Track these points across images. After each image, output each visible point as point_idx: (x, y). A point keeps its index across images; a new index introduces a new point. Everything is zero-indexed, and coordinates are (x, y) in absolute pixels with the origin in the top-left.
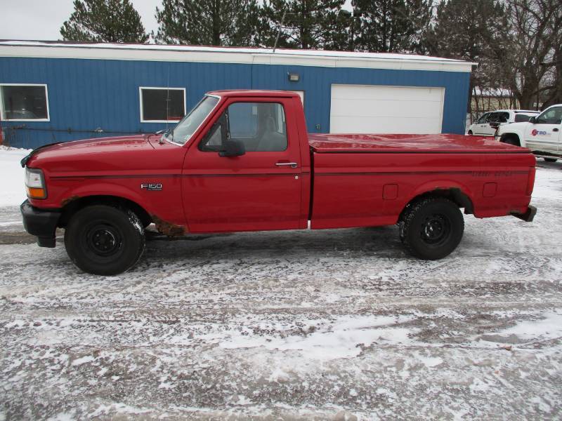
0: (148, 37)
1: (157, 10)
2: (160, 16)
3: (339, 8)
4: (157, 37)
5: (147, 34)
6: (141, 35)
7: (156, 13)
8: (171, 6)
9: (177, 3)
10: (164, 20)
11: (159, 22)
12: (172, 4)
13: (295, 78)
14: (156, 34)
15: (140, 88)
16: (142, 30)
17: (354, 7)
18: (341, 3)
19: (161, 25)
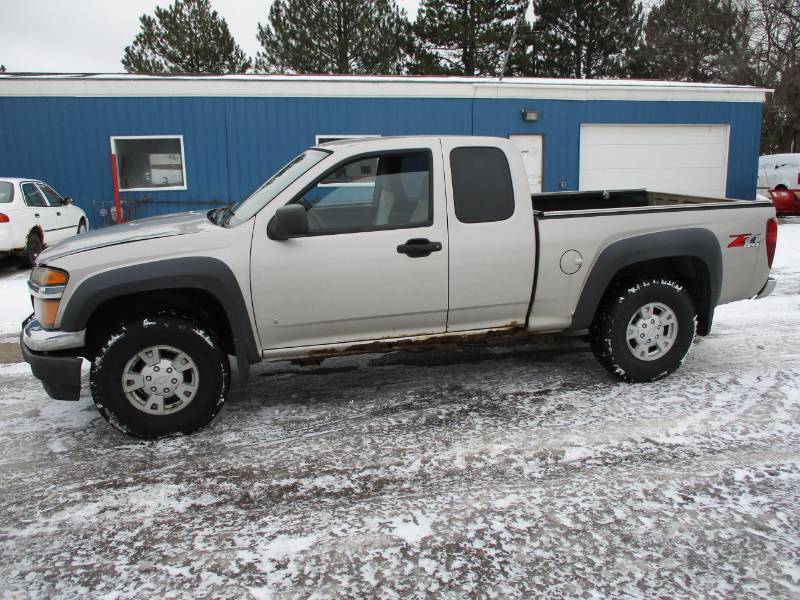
1: (260, 27)
2: (263, 35)
7: (257, 32)
11: (262, 44)
13: (532, 116)
17: (538, 18)
18: (522, 11)
19: (263, 50)
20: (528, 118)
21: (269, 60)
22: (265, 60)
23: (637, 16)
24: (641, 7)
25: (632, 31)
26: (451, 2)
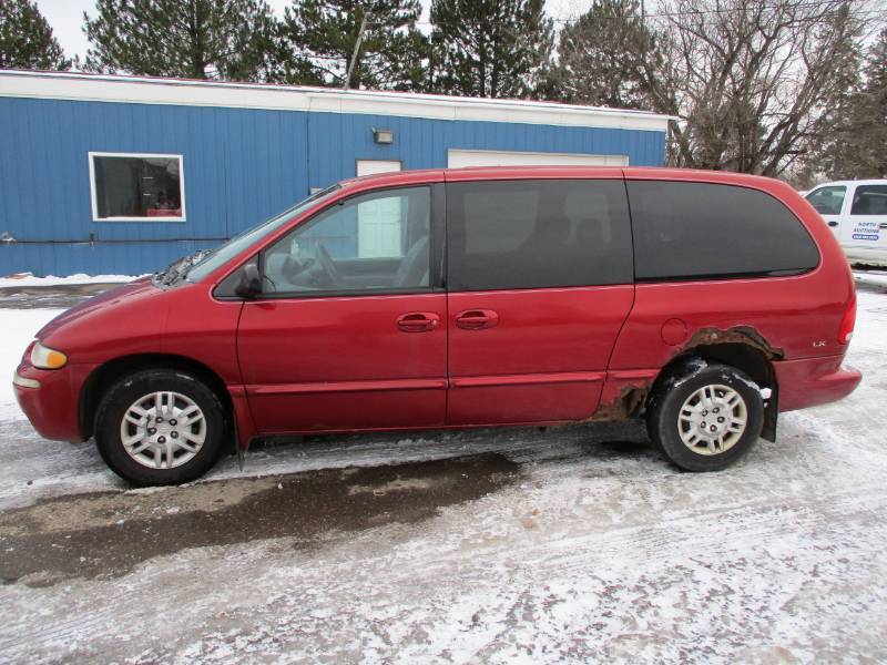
0: (69, 64)
1: (86, 18)
2: (93, 29)
3: (412, 26)
4: (85, 67)
5: (67, 59)
6: (56, 61)
7: (84, 24)
8: (112, 10)
9: (124, 7)
10: (99, 37)
11: (90, 39)
12: (115, 8)
13: (385, 138)
14: (83, 61)
15: (91, 155)
16: (58, 52)
17: (435, 27)
18: (414, 18)
19: (93, 46)
20: (380, 140)
21: (103, 59)
22: (98, 59)
23: (547, 32)
24: (551, 21)
25: (542, 49)
26: (334, 4)
